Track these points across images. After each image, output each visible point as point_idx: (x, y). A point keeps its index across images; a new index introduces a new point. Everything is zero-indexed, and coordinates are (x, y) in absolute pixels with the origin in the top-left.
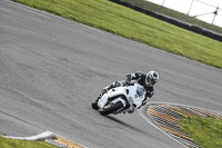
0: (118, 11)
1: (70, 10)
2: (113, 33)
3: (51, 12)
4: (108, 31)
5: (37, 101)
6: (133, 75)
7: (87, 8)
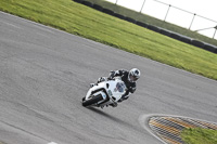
0: (121, 26)
1: (74, 25)
2: (117, 47)
3: (55, 27)
4: (112, 45)
5: (42, 113)
6: (117, 72)
7: (91, 23)
